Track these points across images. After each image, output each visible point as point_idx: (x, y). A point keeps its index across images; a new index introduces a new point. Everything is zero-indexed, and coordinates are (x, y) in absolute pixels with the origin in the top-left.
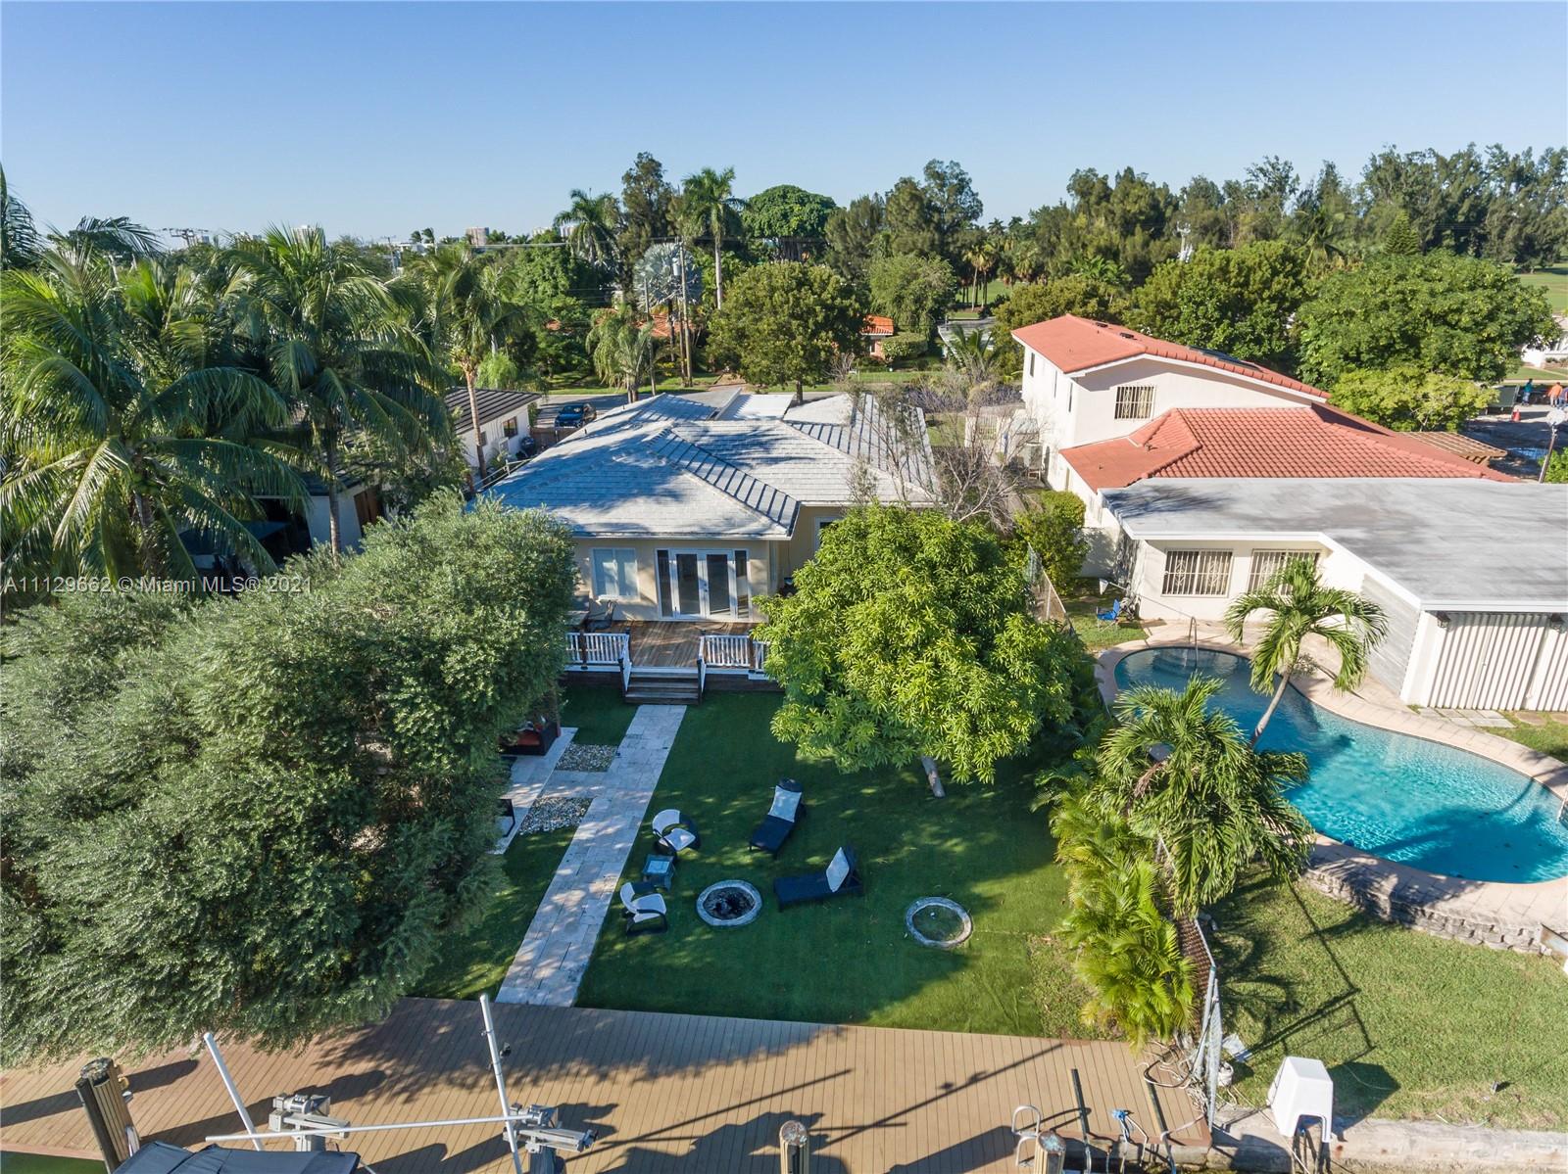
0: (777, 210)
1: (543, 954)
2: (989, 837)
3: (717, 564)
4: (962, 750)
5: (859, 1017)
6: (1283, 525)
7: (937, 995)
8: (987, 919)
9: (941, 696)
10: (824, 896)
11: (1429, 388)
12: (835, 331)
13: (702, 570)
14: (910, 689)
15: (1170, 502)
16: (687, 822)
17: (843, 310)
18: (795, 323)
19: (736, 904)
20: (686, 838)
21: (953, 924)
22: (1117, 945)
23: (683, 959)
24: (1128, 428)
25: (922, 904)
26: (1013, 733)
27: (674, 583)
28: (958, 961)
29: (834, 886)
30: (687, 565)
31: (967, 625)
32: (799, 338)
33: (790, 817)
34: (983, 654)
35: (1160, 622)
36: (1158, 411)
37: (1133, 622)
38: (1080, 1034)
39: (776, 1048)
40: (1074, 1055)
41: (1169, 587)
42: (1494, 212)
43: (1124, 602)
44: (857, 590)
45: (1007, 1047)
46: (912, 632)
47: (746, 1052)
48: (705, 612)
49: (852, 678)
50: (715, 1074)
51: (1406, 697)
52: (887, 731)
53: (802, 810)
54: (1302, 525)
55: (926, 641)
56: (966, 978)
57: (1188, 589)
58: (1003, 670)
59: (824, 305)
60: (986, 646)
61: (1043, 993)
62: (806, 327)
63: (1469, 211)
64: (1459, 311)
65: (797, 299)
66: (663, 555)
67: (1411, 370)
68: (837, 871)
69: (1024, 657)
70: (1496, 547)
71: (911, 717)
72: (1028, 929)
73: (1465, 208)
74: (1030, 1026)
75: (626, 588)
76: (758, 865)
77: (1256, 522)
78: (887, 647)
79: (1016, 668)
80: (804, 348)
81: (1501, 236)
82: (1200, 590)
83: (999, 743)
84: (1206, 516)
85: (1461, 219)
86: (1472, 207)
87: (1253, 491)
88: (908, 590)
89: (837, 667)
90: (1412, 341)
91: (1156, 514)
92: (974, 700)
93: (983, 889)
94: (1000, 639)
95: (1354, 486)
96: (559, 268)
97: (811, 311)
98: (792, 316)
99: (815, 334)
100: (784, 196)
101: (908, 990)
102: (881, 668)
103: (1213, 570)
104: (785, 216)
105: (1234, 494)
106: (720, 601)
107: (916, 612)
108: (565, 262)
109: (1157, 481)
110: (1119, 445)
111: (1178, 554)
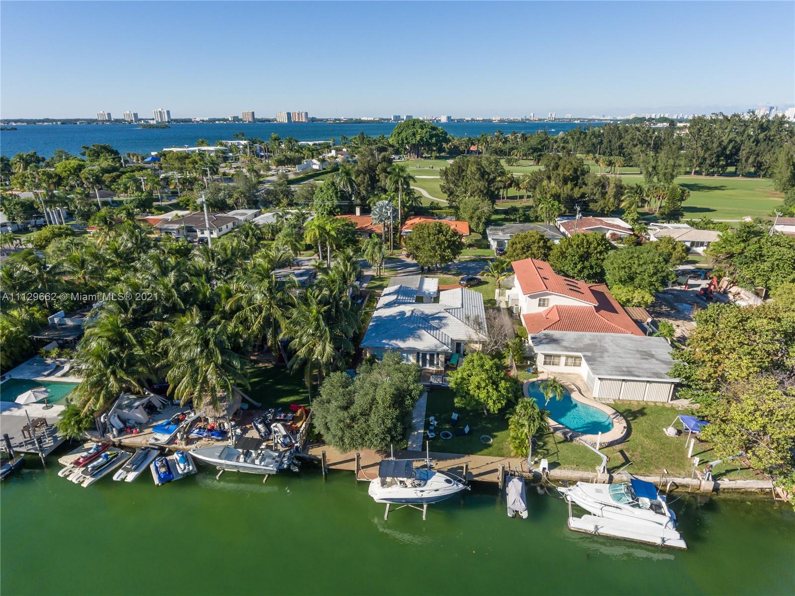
0: (410, 131)
1: (413, 442)
2: (496, 424)
3: (432, 356)
4: (492, 407)
5: (473, 454)
6: (573, 350)
7: (486, 451)
8: (495, 439)
9: (488, 397)
10: (464, 434)
11: (636, 294)
12: (451, 249)
13: (428, 357)
14: (483, 395)
15: (547, 340)
16: (436, 420)
17: (454, 242)
18: (437, 247)
19: (447, 435)
20: (436, 423)
21: (490, 440)
22: (517, 442)
23: (438, 444)
24: (542, 310)
25: (483, 436)
26: (502, 404)
27: (421, 360)
28: (490, 446)
29: (466, 432)
30: (424, 355)
31: (494, 383)
32: (439, 252)
33: (456, 419)
34: (497, 389)
35: (543, 372)
36: (551, 305)
37: (536, 372)
38: (511, 457)
39: (459, 458)
40: (509, 460)
41: (545, 363)
42: (744, 150)
43: (534, 367)
44: (472, 375)
45: (498, 458)
46: (483, 385)
47: (454, 458)
48: (428, 367)
49: (471, 392)
50: (449, 461)
51: (594, 396)
52: (478, 402)
53: (458, 417)
54: (577, 350)
55: (487, 385)
56: (491, 449)
57: (550, 364)
58: (500, 392)
59: (447, 240)
60: (497, 386)
61: (505, 451)
62: (441, 248)
63: (732, 148)
64: (645, 272)
65: (438, 238)
66: (418, 354)
67: (631, 288)
68: (467, 429)
69: (504, 389)
70: (619, 360)
71: (482, 401)
72: (503, 441)
73: (730, 147)
74: (502, 456)
75: (408, 360)
76: (450, 428)
77: (566, 349)
78: (478, 387)
79: (503, 391)
80: (440, 255)
81: (746, 161)
82: (553, 364)
83: (499, 406)
84: (554, 346)
85: (728, 152)
86: (734, 147)
87: (569, 336)
88: (483, 376)
89: (469, 390)
90: (632, 279)
91: (542, 345)
92: (494, 398)
93: (495, 434)
94: (500, 385)
95: (597, 336)
96: (334, 196)
97: (443, 242)
98: (437, 244)
99: (444, 251)
100: (414, 125)
101: (481, 450)
102: (478, 391)
103: (556, 360)
104: (414, 134)
105: (565, 338)
106: (432, 364)
107: (484, 381)
108: (337, 193)
109: (546, 332)
110: (539, 315)
111: (546, 356)
